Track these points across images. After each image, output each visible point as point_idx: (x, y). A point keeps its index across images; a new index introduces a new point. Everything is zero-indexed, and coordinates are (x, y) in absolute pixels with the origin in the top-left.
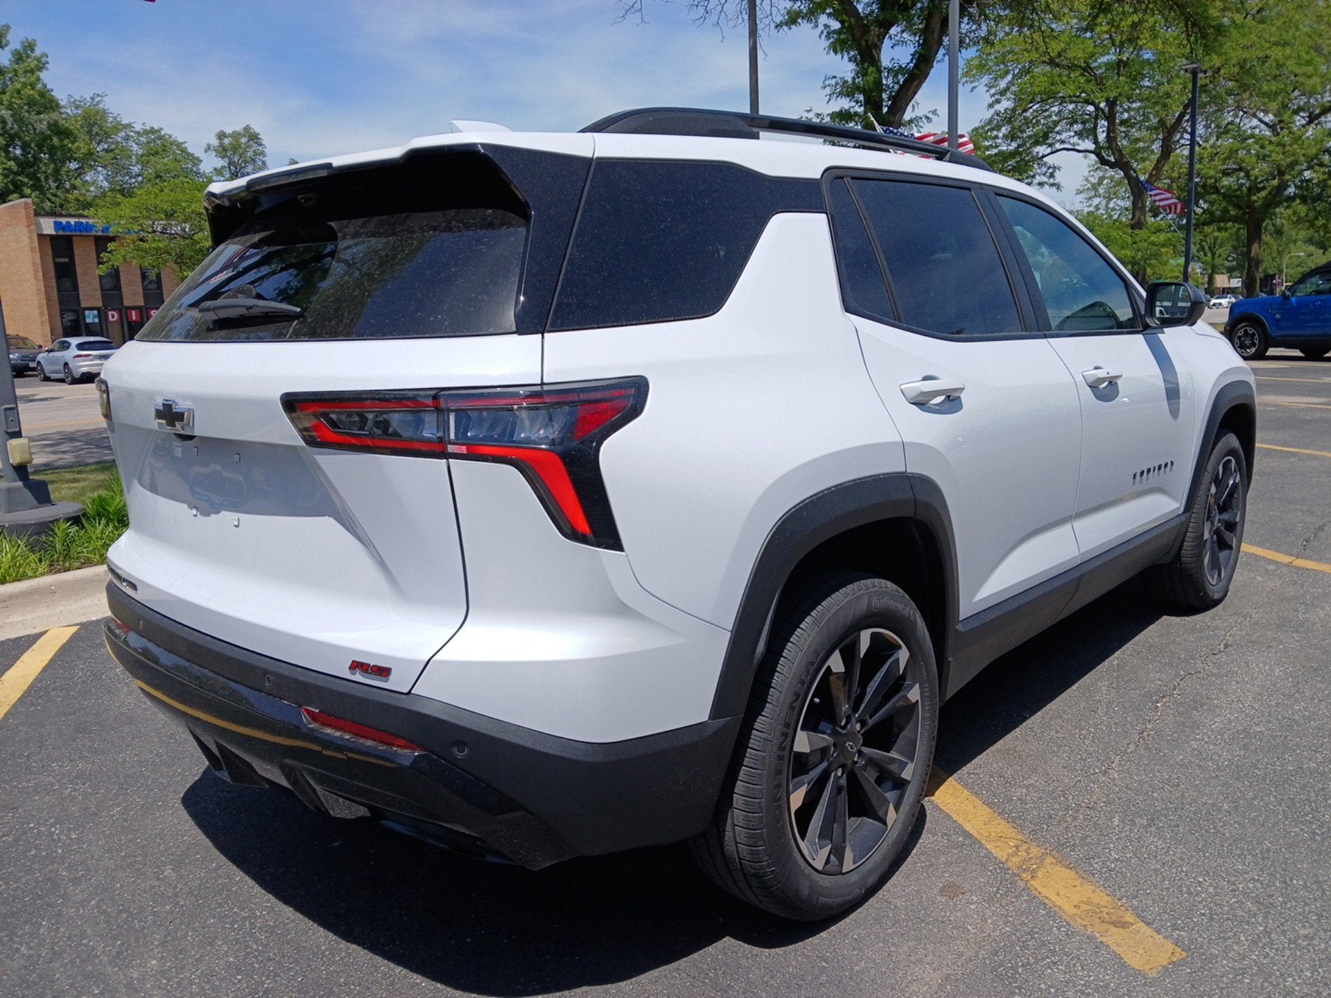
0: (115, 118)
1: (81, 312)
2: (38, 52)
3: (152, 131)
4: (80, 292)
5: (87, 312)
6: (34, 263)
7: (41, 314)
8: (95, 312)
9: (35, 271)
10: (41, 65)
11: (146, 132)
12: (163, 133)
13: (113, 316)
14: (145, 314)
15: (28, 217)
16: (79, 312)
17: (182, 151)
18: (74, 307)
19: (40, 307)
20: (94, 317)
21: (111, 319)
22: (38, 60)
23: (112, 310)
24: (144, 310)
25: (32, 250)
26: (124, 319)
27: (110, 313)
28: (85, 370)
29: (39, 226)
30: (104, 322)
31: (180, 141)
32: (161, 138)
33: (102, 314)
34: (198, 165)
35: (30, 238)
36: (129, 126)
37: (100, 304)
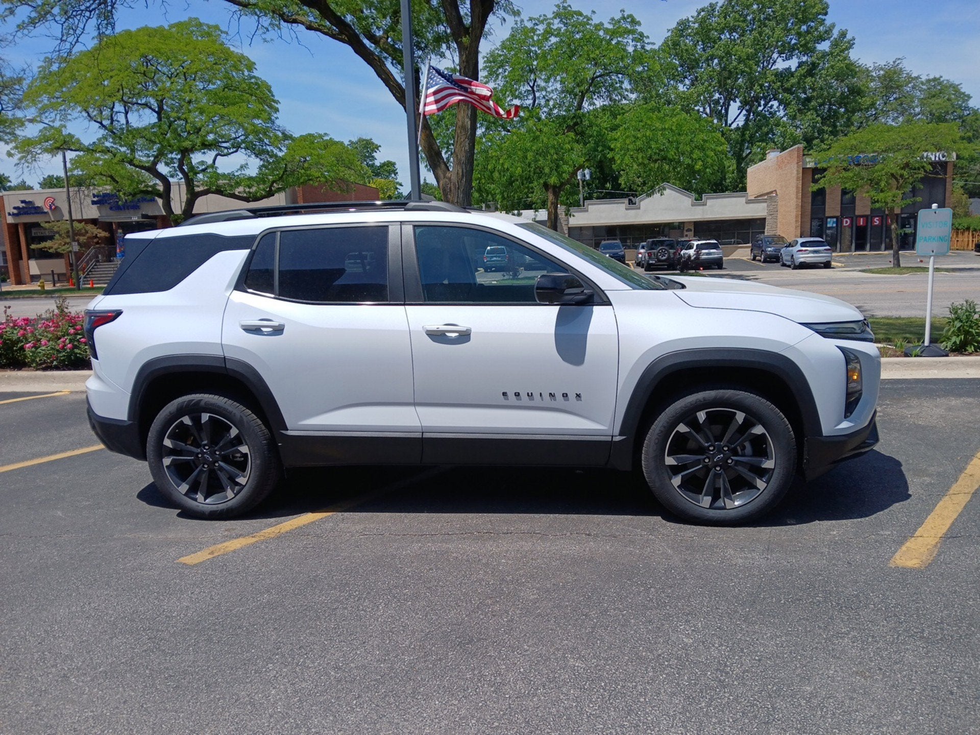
0: (908, 74)
1: (825, 220)
2: (849, 37)
3: (935, 79)
4: (827, 206)
5: (829, 220)
6: (797, 187)
7: (796, 221)
8: (835, 220)
9: (797, 192)
10: (851, 45)
11: (929, 81)
12: (942, 79)
13: (847, 222)
14: (869, 220)
15: (798, 157)
16: (823, 221)
17: (956, 91)
18: (820, 216)
19: (797, 217)
20: (834, 222)
21: (845, 224)
22: (849, 42)
23: (846, 218)
24: (870, 218)
25: (798, 179)
26: (854, 224)
27: (845, 220)
28: (802, 260)
29: (804, 162)
30: (839, 225)
31: (957, 83)
32: (940, 84)
33: (839, 220)
34: (967, 100)
35: (797, 171)
36: (918, 77)
37: (838, 214)
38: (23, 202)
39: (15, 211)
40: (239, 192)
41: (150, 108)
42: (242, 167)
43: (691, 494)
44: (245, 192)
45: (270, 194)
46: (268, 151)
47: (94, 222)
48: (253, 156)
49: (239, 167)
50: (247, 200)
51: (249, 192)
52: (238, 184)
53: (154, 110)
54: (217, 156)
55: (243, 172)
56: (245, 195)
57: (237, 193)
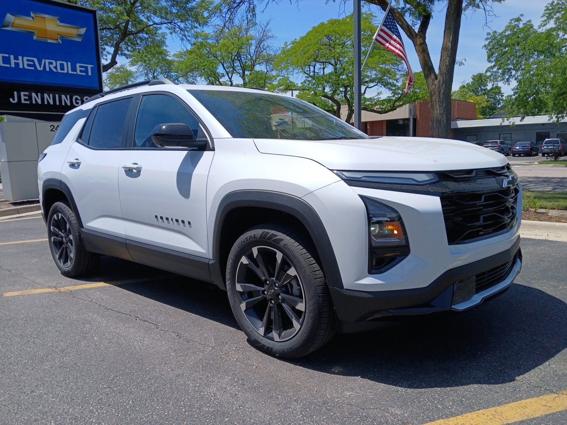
38: (280, 119)
39: (277, 124)
40: (377, 109)
41: (331, 64)
42: (379, 94)
43: (248, 316)
44: (380, 108)
45: (393, 108)
46: (391, 83)
47: (309, 129)
48: (383, 87)
49: (377, 94)
50: (380, 113)
51: (382, 108)
52: (376, 104)
53: (332, 65)
54: (366, 88)
55: (379, 96)
56: (380, 110)
57: (375, 109)
